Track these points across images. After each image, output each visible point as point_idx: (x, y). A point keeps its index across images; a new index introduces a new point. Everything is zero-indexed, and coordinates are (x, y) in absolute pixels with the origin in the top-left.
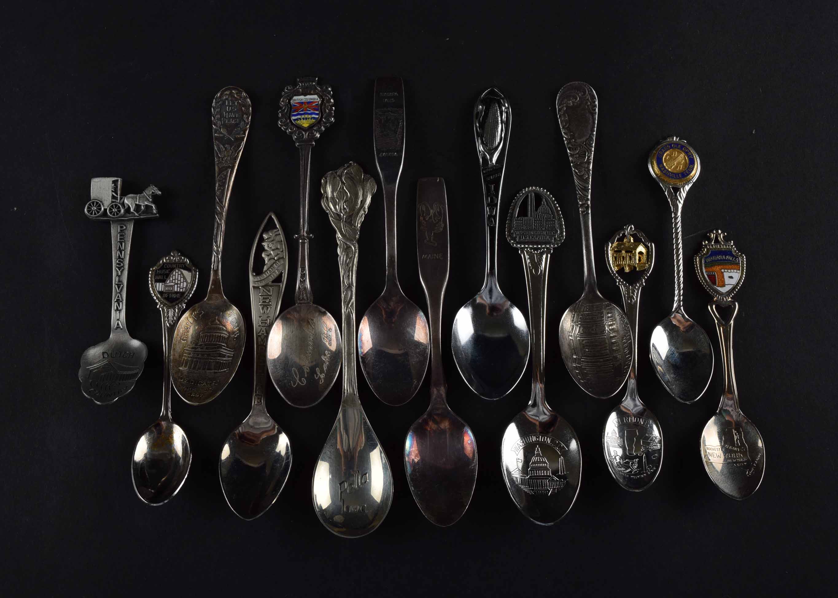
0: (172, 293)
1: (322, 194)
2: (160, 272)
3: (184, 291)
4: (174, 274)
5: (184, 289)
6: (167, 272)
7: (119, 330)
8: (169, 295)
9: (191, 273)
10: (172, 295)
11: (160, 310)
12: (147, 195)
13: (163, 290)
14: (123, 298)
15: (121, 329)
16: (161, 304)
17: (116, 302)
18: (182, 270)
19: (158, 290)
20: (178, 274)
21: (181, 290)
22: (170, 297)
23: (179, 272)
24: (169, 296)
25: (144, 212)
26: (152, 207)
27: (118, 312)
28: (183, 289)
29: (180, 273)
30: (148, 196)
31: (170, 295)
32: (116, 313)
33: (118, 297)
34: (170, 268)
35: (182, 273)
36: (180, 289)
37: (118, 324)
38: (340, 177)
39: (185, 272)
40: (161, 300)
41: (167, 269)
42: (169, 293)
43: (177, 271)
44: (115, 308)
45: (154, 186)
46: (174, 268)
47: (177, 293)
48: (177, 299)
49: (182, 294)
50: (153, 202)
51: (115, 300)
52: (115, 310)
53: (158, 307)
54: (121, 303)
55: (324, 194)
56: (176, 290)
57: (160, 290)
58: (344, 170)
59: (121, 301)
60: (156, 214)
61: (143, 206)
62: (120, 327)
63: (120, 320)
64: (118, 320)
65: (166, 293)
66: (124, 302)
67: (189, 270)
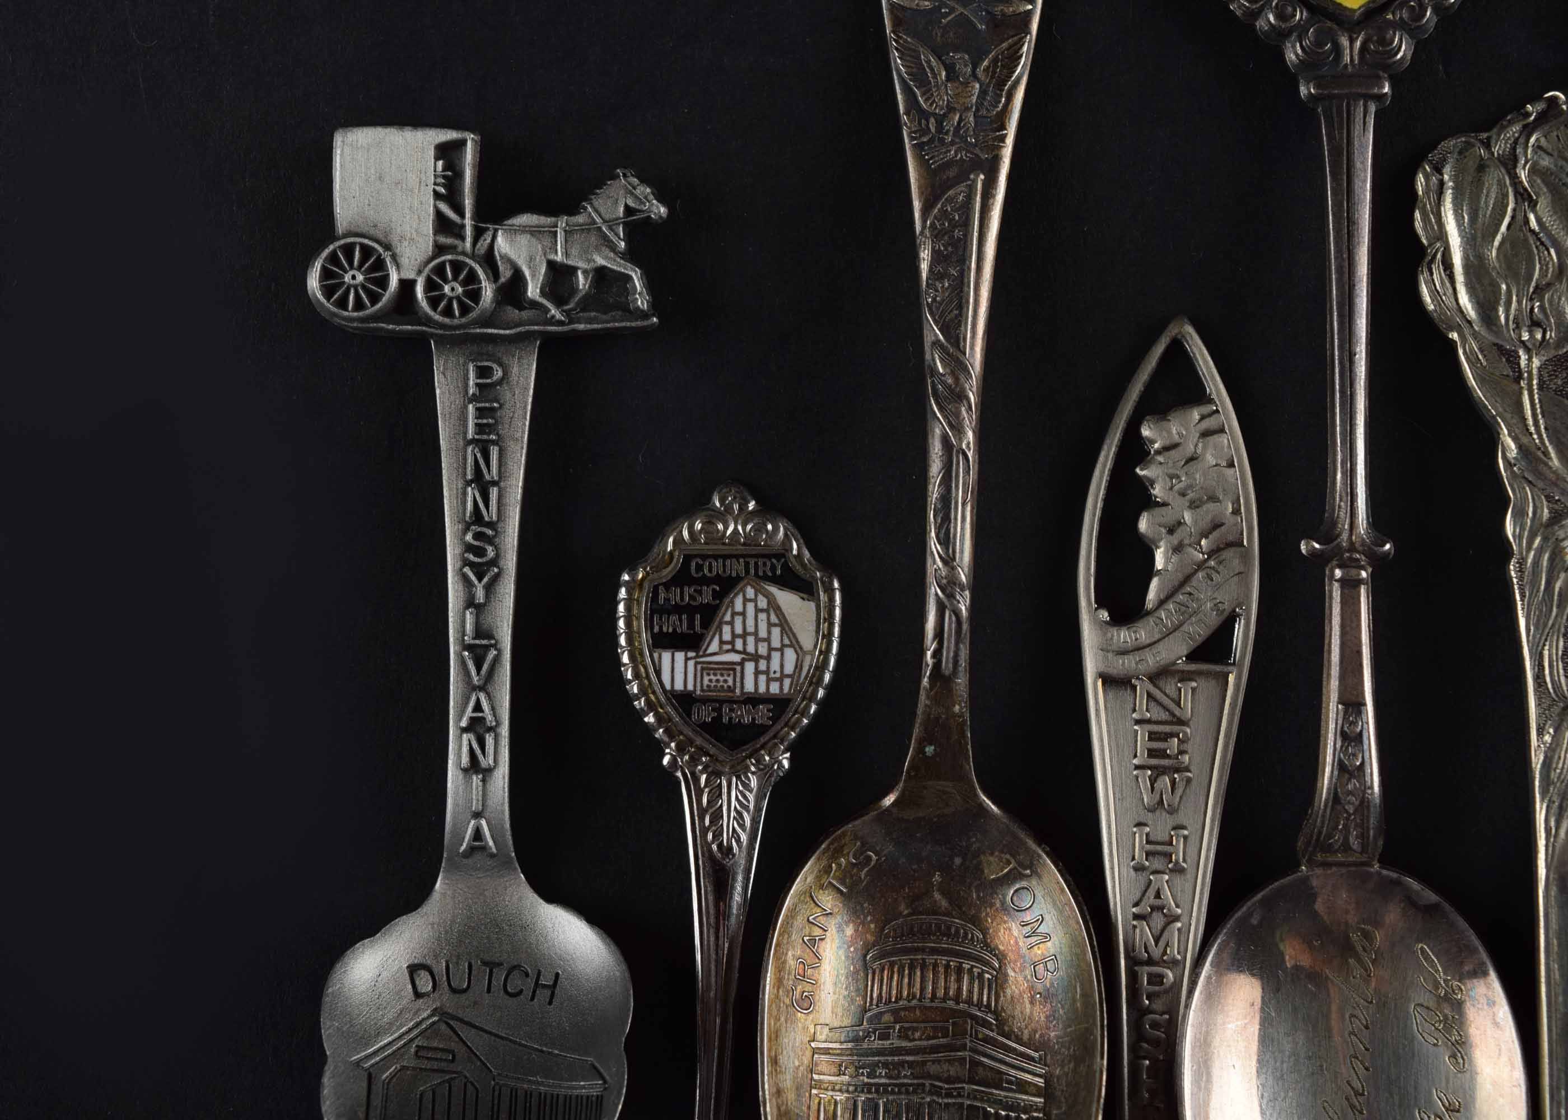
0: (731, 701)
1: (1421, 250)
2: (675, 596)
3: (786, 689)
4: (738, 606)
5: (787, 682)
6: (706, 597)
7: (478, 856)
8: (719, 710)
9: (812, 605)
10: (732, 710)
11: (677, 778)
12: (605, 221)
13: (690, 687)
14: (498, 711)
15: (492, 856)
16: (681, 749)
17: (464, 730)
18: (773, 590)
19: (668, 687)
20: (758, 610)
21: (775, 688)
22: (725, 720)
23: (760, 597)
24: (720, 716)
25: (587, 303)
26: (629, 278)
27: (476, 780)
28: (780, 680)
29: (762, 603)
30: (611, 228)
31: (726, 709)
32: (468, 782)
33: (478, 707)
34: (718, 579)
35: (773, 605)
36: (769, 680)
37: (478, 835)
38: (1510, 162)
39: (787, 599)
40: (681, 733)
41: (705, 581)
42: (721, 702)
43: (750, 592)
44: (465, 760)
45: (635, 181)
46: (739, 579)
47: (753, 700)
48: (756, 731)
49: (780, 704)
50: (631, 255)
51: (464, 723)
52: (465, 771)
53: (666, 760)
54: (489, 740)
55: (1430, 245)
56: (749, 687)
57: (679, 686)
58: (1528, 130)
59: (490, 729)
60: (644, 315)
61: (585, 272)
62: (484, 848)
63: (487, 814)
64: (477, 815)
65: (704, 701)
66: (505, 731)
67: (804, 587)
